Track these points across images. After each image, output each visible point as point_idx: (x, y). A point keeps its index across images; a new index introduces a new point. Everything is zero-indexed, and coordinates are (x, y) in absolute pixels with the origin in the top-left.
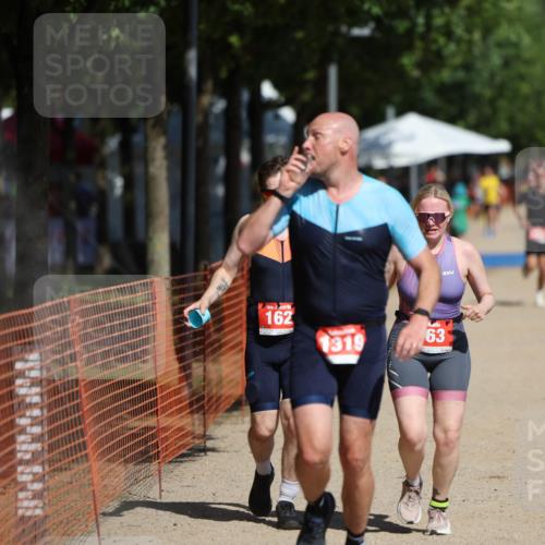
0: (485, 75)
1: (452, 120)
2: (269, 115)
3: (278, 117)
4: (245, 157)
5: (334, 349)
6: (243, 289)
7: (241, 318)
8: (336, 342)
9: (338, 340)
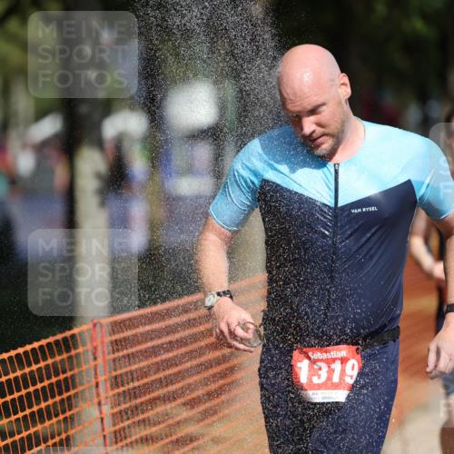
5: (315, 380)
8: (320, 369)
9: (323, 365)
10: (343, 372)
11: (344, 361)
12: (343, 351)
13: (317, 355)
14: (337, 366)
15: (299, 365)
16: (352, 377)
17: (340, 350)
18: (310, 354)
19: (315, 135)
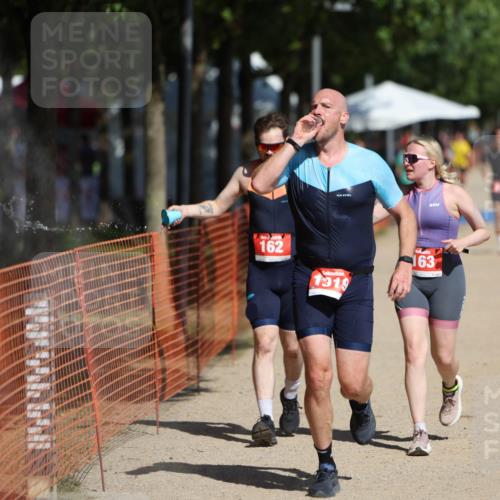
0: (457, 46)
1: (426, 88)
2: (258, 84)
3: (266, 85)
4: (236, 122)
6: (234, 243)
7: (231, 269)
9: (329, 279)
10: (341, 283)
11: (342, 278)
13: (327, 273)
14: (337, 281)
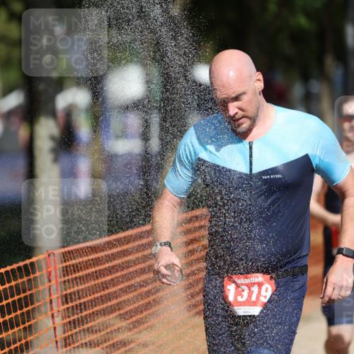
5: (240, 299)
8: (243, 291)
12: (259, 278)
15: (228, 287)
16: (265, 297)
17: (257, 277)
18: (236, 280)
19: (237, 117)
